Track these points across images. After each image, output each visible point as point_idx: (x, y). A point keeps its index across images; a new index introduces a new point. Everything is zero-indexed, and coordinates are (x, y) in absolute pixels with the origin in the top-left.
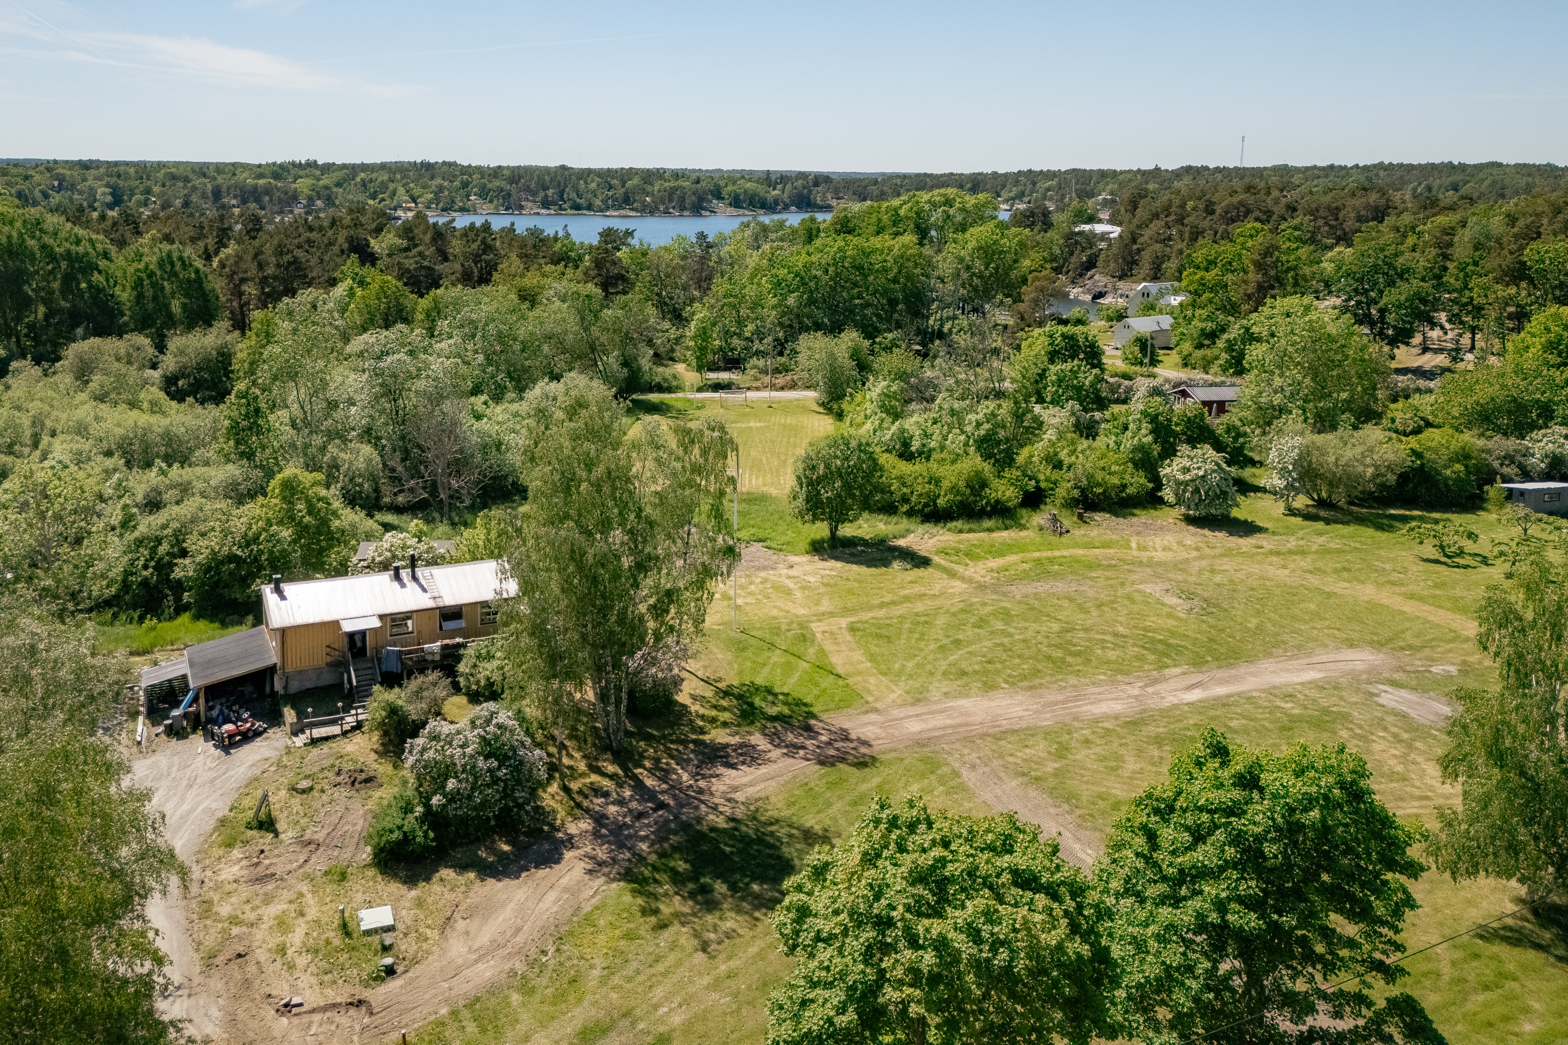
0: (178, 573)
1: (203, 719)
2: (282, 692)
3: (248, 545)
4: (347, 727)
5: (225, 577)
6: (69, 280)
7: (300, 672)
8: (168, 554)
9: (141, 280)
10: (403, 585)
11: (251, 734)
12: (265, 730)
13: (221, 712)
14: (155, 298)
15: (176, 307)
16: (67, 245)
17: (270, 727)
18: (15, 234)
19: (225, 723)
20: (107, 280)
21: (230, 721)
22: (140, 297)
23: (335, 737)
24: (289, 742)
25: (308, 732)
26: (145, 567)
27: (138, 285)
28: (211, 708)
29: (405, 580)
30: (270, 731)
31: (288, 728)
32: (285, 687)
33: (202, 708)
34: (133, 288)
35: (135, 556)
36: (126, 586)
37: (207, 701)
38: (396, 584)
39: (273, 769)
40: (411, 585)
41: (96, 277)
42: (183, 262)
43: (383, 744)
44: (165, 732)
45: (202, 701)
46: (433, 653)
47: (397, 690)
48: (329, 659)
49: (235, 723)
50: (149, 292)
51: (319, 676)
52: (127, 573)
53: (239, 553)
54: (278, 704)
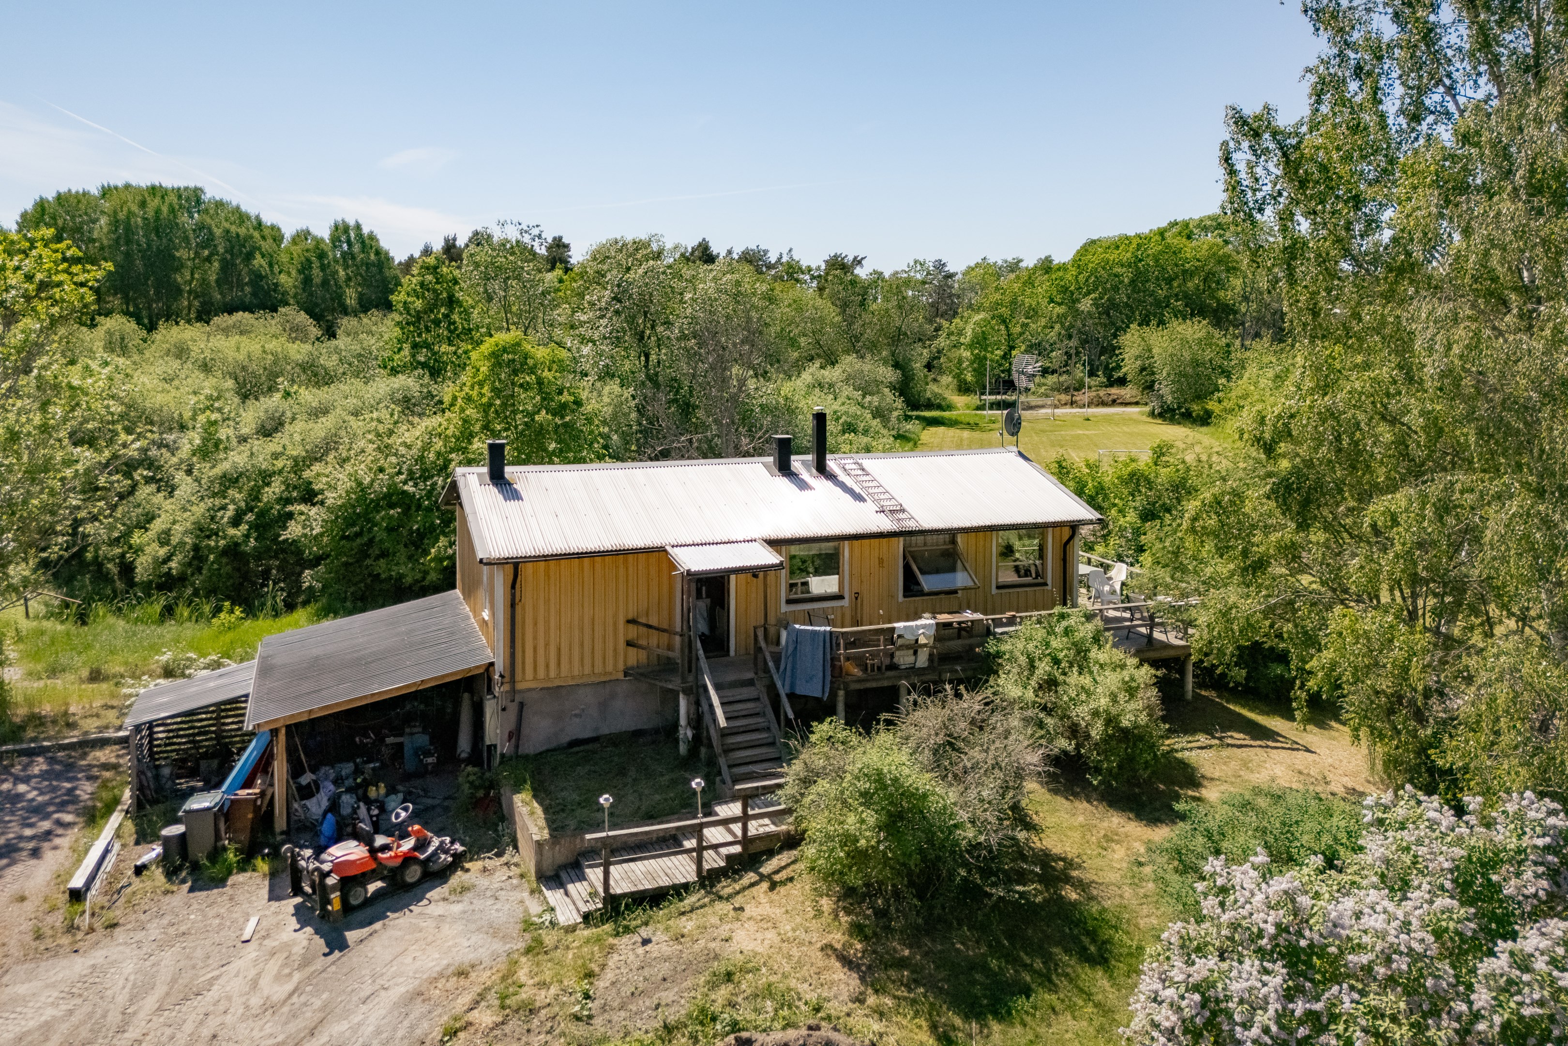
0: (293, 531)
1: (280, 823)
2: (505, 748)
3: (426, 475)
4: (713, 861)
5: (379, 533)
6: (227, 267)
7: (555, 691)
8: (279, 500)
9: (308, 260)
10: (803, 486)
11: (413, 874)
12: (458, 862)
13: (334, 806)
14: (325, 283)
15: (351, 297)
16: (227, 225)
17: (474, 851)
18: (165, 209)
19: (338, 838)
20: (271, 265)
21: (357, 836)
22: (307, 281)
23: (680, 890)
24: (534, 907)
25: (595, 875)
26: (236, 522)
27: (305, 268)
28: (307, 792)
29: (805, 476)
30: (474, 866)
31: (527, 858)
32: (515, 735)
33: (279, 790)
34: (300, 272)
35: (218, 502)
36: (198, 556)
37: (296, 771)
38: (783, 483)
39: (485, 1017)
40: (820, 485)
41: (259, 261)
42: (363, 242)
43: (857, 930)
44: (164, 860)
45: (280, 767)
46: (915, 647)
47: (884, 738)
48: (634, 657)
49: (366, 839)
50: (317, 274)
51: (603, 706)
52: (203, 531)
53: (409, 488)
54: (493, 785)
